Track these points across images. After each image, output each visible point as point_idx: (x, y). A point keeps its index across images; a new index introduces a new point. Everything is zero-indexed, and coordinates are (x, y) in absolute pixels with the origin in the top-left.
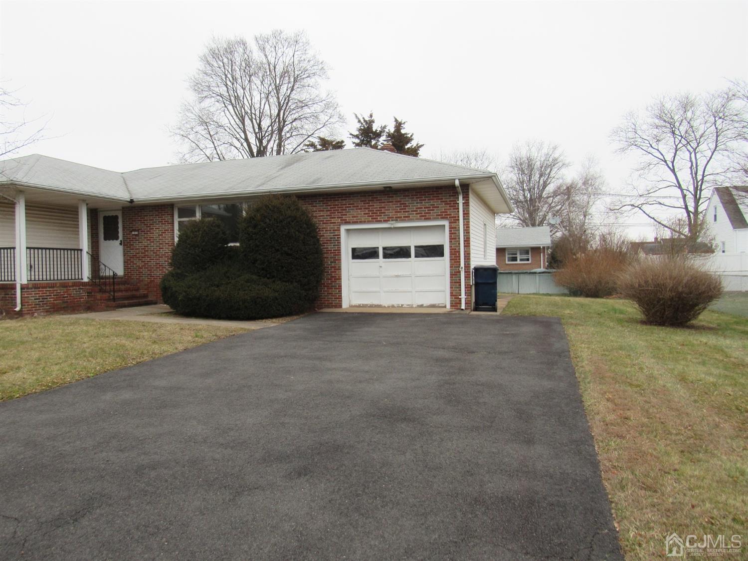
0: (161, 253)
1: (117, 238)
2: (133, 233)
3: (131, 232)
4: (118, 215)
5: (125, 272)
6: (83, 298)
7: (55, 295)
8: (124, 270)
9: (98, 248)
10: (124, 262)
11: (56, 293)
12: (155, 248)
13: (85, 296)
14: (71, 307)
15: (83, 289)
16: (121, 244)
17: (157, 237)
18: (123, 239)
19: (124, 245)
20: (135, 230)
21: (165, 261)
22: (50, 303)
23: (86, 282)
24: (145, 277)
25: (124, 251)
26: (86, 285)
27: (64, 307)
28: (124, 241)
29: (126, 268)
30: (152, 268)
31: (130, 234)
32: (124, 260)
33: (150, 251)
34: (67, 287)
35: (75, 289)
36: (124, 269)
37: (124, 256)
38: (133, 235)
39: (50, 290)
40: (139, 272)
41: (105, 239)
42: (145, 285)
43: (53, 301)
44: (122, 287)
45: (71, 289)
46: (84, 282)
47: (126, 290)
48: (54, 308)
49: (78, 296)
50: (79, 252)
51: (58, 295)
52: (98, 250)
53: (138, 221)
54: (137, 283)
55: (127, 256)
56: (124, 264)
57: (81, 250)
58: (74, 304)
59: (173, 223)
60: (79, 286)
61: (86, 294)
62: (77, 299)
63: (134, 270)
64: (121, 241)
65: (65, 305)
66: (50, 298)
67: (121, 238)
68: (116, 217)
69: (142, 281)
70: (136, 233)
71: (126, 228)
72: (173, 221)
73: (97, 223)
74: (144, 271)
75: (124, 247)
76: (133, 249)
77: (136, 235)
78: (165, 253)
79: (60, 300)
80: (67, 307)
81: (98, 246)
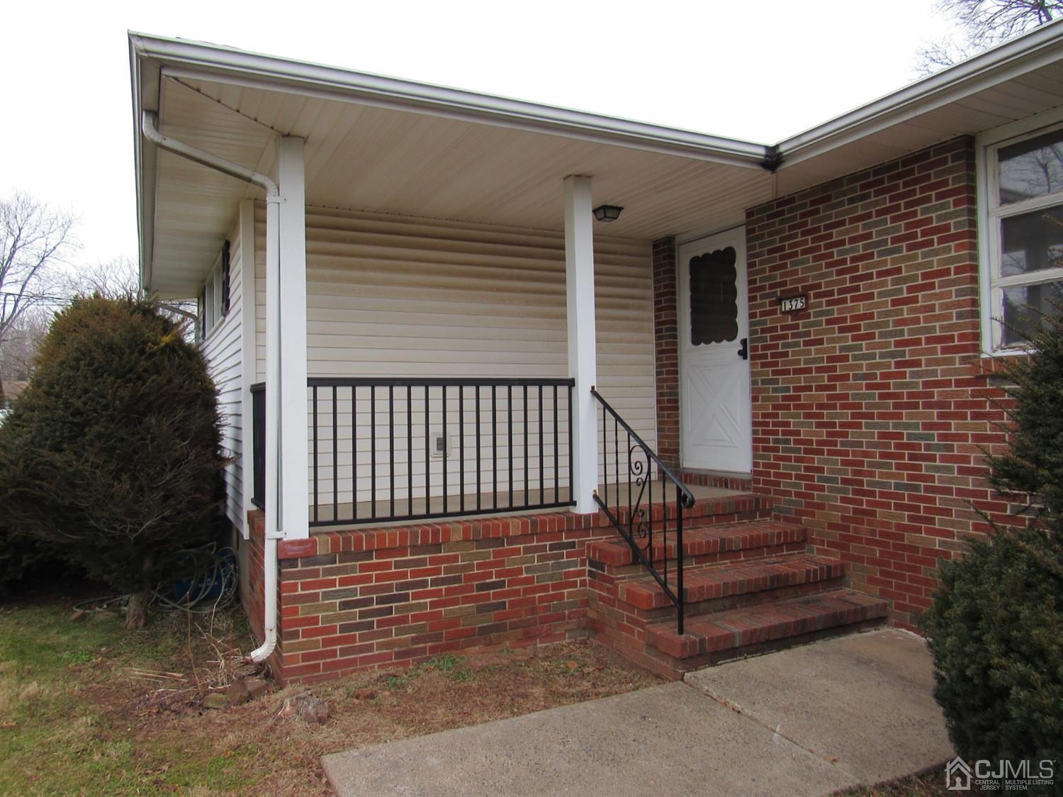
0: (907, 385)
1: (731, 336)
2: (787, 306)
3: (779, 301)
4: (733, 244)
5: (755, 464)
6: (574, 584)
7: (443, 581)
8: (755, 456)
9: (676, 372)
10: (755, 424)
11: (447, 570)
12: (878, 366)
13: (581, 573)
14: (514, 626)
15: (572, 545)
16: (743, 354)
17: (888, 314)
18: (752, 333)
19: (753, 358)
20: (792, 295)
21: (926, 426)
22: (415, 618)
23: (587, 517)
24: (831, 490)
25: (754, 382)
26: (587, 529)
27: (484, 631)
28: (753, 340)
29: (760, 444)
30: (866, 454)
31: (774, 312)
32: (754, 416)
33: (856, 377)
34: (498, 541)
35: (536, 549)
36: (755, 449)
37: (755, 399)
38: (785, 313)
39: (423, 562)
40: (807, 469)
41: (696, 342)
42: (832, 526)
43: (433, 605)
44: (737, 532)
45: (517, 551)
46: (579, 517)
47: (755, 547)
48: (438, 637)
49: (551, 578)
50: (562, 391)
51: (457, 579)
52: (676, 380)
53: (805, 252)
54: (799, 513)
55: (764, 399)
56: (755, 432)
57: (571, 383)
58: (534, 611)
59: (971, 234)
60: (554, 535)
61: (587, 568)
62: (545, 588)
63: (789, 459)
64: (744, 342)
65: (488, 620)
66: (416, 596)
67: (743, 332)
68: (730, 254)
69: (821, 506)
70: (798, 304)
71: (762, 288)
72: (973, 223)
73: (674, 286)
74: (830, 465)
75: (753, 366)
76: (786, 372)
77: (795, 314)
78: (926, 384)
79: (466, 600)
80: (499, 628)
81: (675, 365)
